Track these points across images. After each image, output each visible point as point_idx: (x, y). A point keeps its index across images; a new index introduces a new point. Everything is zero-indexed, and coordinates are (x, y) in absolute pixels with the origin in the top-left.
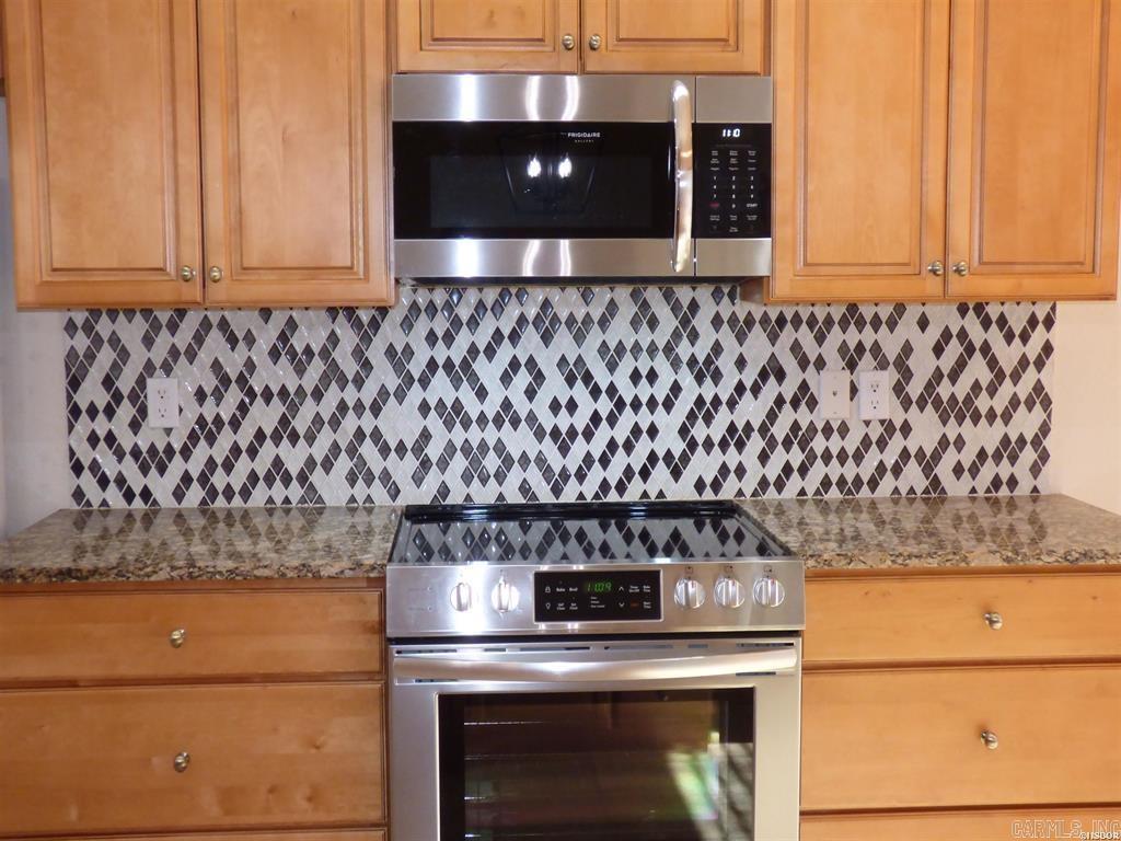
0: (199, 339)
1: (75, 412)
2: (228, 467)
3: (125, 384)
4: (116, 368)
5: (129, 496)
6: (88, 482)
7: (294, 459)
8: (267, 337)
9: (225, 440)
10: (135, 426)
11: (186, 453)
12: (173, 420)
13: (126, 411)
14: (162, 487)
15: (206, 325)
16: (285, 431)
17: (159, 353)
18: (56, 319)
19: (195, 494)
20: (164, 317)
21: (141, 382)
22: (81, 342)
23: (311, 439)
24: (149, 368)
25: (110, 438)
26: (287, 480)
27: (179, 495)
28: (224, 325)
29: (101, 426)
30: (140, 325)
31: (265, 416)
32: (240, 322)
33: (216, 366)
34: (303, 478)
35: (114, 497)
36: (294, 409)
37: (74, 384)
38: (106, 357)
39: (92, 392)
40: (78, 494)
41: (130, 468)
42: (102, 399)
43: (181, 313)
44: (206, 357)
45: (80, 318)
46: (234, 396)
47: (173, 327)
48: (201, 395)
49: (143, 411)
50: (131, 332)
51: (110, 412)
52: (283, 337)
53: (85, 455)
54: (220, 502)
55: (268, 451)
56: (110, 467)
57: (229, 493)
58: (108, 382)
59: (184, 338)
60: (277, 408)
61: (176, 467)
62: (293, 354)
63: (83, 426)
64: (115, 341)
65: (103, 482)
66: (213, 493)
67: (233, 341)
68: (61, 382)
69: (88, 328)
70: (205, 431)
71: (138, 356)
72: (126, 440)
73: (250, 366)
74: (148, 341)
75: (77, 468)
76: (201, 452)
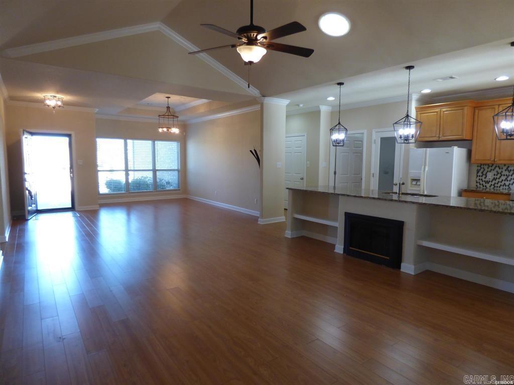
0: (495, 168)
1: (477, 176)
2: (497, 184)
3: (484, 173)
4: (483, 171)
5: (483, 186)
6: (478, 184)
7: (507, 183)
8: (505, 168)
9: (497, 180)
10: (485, 178)
11: (492, 182)
12: (491, 178)
13: (484, 176)
14: (488, 186)
15: (496, 167)
16: (506, 180)
17: (489, 170)
18: (477, 165)
19: (493, 187)
20: (490, 165)
21: (487, 173)
22: (479, 168)
23: (510, 181)
24: (488, 171)
25: (482, 179)
26: (506, 186)
27: (490, 187)
28: (499, 167)
29: (481, 178)
30: (487, 166)
31: (503, 178)
32: (501, 166)
33: (497, 171)
34: (508, 186)
35: (481, 186)
36: (508, 177)
37: (478, 172)
38: (482, 170)
39: (480, 174)
40: (477, 186)
41: (484, 183)
42: (481, 174)
43: (493, 165)
44: (496, 170)
45: (479, 165)
46: (499, 175)
47: (492, 167)
48: (495, 175)
49: (486, 176)
50: (486, 167)
51: (482, 176)
52: (507, 168)
53: (478, 181)
54: (496, 188)
55: (503, 182)
56: (481, 183)
57: (497, 187)
58: (482, 173)
59: (493, 168)
60: (505, 177)
61: (490, 183)
62: (508, 170)
63: (478, 178)
64: (483, 168)
65: (480, 184)
66: (495, 187)
67: (500, 169)
68: (476, 173)
69: (480, 166)
70: (494, 179)
71: (486, 170)
72: (484, 180)
73: (502, 172)
74: (488, 168)
75: (477, 182)
76: (494, 182)
